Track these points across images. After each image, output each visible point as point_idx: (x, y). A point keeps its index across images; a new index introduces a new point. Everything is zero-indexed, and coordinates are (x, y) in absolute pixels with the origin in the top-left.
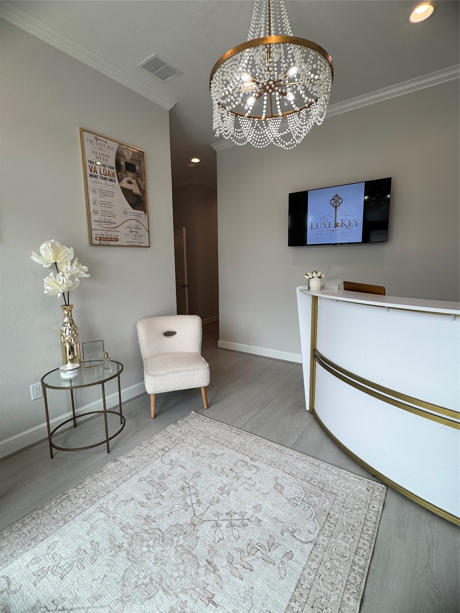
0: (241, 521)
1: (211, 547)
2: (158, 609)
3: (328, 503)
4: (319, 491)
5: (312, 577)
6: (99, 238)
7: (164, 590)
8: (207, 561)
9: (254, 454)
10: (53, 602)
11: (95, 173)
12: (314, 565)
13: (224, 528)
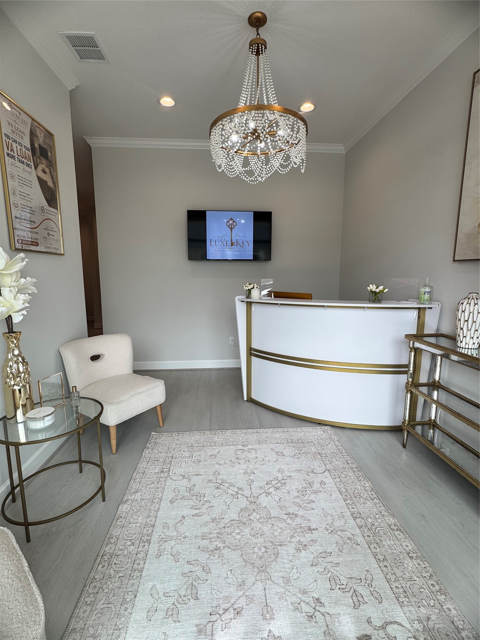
0: (279, 483)
1: (279, 506)
2: (289, 556)
3: (313, 448)
4: (303, 445)
5: (342, 486)
6: (20, 241)
7: (280, 545)
8: (286, 514)
9: (241, 442)
10: (211, 614)
11: (12, 151)
12: (338, 480)
13: (274, 492)
